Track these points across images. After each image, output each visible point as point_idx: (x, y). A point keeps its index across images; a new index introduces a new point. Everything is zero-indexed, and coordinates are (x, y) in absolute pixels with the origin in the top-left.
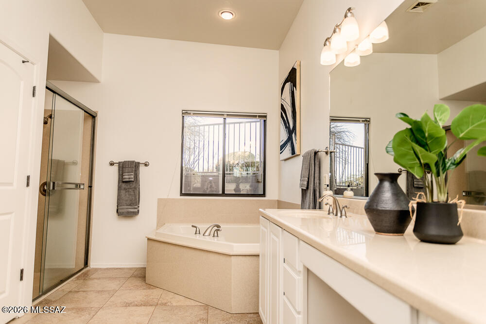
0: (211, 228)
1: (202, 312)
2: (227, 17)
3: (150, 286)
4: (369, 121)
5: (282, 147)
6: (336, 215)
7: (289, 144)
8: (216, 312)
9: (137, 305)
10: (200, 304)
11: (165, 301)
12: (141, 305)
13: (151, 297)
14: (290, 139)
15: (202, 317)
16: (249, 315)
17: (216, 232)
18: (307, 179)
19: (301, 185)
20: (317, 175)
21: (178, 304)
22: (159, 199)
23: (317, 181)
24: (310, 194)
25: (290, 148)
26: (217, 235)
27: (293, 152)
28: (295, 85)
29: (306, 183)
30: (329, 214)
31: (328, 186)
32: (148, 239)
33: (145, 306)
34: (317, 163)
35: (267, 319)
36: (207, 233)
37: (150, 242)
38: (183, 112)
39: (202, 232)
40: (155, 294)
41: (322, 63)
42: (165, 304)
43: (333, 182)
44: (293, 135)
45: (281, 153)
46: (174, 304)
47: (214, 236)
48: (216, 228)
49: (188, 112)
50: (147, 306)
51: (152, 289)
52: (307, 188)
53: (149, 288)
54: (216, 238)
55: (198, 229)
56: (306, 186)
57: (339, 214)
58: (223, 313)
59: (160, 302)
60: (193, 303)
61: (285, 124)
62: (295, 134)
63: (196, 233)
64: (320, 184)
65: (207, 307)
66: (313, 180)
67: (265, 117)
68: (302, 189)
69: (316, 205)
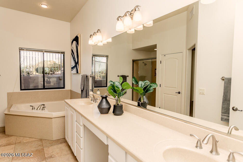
0: (40, 106)
1: (39, 142)
2: (44, 7)
3: (9, 136)
4: (108, 57)
5: (72, 68)
6: (94, 101)
7: (75, 68)
8: (46, 141)
9: (4, 146)
10: (38, 139)
11: (20, 141)
12: (7, 145)
13: (11, 141)
14: (76, 66)
15: (40, 144)
16: (61, 140)
17: (43, 108)
18: (83, 86)
19: (81, 88)
20: (87, 84)
21: (27, 141)
22: (8, 93)
23: (87, 87)
24: (85, 92)
25: (76, 70)
26: (44, 109)
27: (77, 72)
28: (78, 44)
29: (83, 87)
30: (91, 101)
31: (91, 90)
32: (5, 114)
33: (9, 145)
34: (87, 80)
35: (69, 140)
36: (39, 109)
37: (7, 115)
38: (20, 48)
39: (36, 108)
40: (13, 139)
41: (89, 44)
42: (20, 142)
43: (93, 87)
44: (77, 65)
45: (72, 71)
46: (25, 142)
47: (42, 110)
48: (43, 106)
49: (23, 49)
50: (10, 145)
51: (10, 137)
52: (84, 89)
53: (8, 137)
54: (43, 111)
55: (34, 107)
56: (83, 89)
57: (95, 101)
58: (49, 141)
59: (17, 142)
60: (34, 139)
61: (74, 59)
62: (78, 65)
63: (32, 109)
64: (88, 87)
65: (41, 140)
66: (85, 86)
67: (64, 53)
68: (81, 90)
69: (87, 96)
